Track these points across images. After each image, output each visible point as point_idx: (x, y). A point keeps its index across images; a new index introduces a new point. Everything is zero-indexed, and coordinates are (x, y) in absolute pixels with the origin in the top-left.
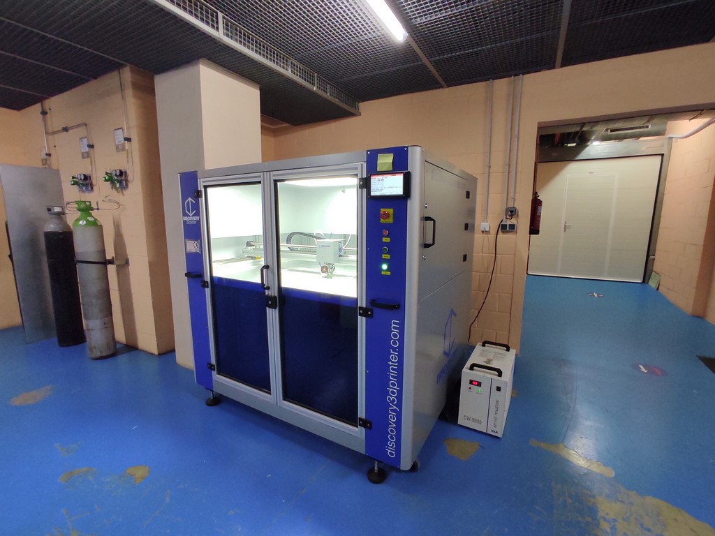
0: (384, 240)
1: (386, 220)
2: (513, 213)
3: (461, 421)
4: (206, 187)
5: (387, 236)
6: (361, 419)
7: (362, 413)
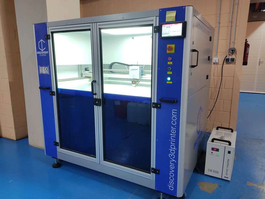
0: (169, 63)
1: (170, 51)
2: (234, 52)
3: (206, 172)
4: (52, 33)
5: (171, 61)
6: (153, 169)
7: (153, 165)
